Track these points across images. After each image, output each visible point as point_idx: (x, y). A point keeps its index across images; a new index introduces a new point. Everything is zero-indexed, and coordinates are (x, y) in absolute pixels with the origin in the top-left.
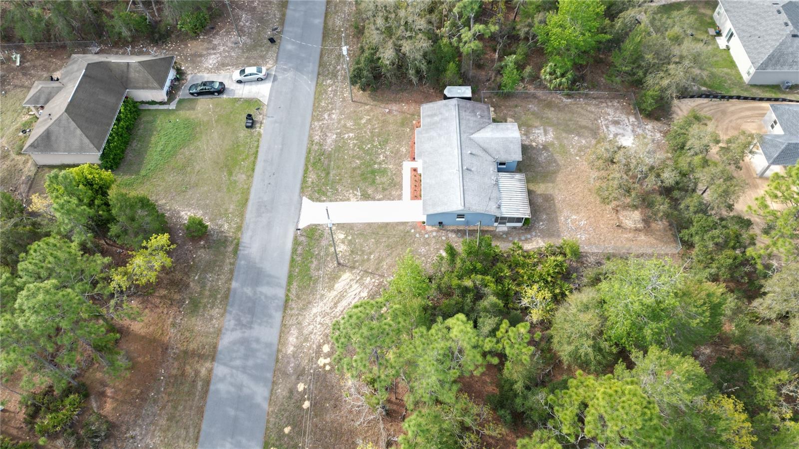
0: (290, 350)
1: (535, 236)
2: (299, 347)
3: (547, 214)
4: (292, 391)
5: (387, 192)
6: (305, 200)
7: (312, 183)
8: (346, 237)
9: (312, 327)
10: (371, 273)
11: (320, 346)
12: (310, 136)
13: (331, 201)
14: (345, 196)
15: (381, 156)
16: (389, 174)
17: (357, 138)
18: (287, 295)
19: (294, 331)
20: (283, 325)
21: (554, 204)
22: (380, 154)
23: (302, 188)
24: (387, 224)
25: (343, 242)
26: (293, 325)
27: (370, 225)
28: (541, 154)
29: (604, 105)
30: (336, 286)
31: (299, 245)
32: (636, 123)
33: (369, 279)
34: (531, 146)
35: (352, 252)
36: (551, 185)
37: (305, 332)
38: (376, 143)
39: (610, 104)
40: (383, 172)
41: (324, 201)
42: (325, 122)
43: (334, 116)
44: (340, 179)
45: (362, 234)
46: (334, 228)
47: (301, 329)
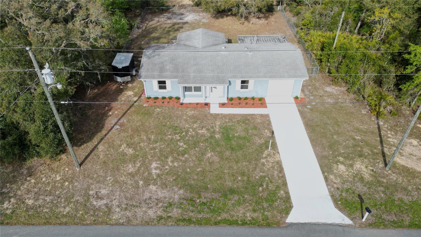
6: (292, 218)
7: (254, 211)
8: (342, 163)
14: (273, 167)
15: (200, 132)
16: (230, 124)
22: (197, 134)
23: (269, 225)
25: (352, 166)
27: (312, 141)
38: (177, 137)
41: (287, 193)
42: (115, 203)
43: (104, 192)
44: (243, 174)
45: (330, 147)
46: (332, 177)
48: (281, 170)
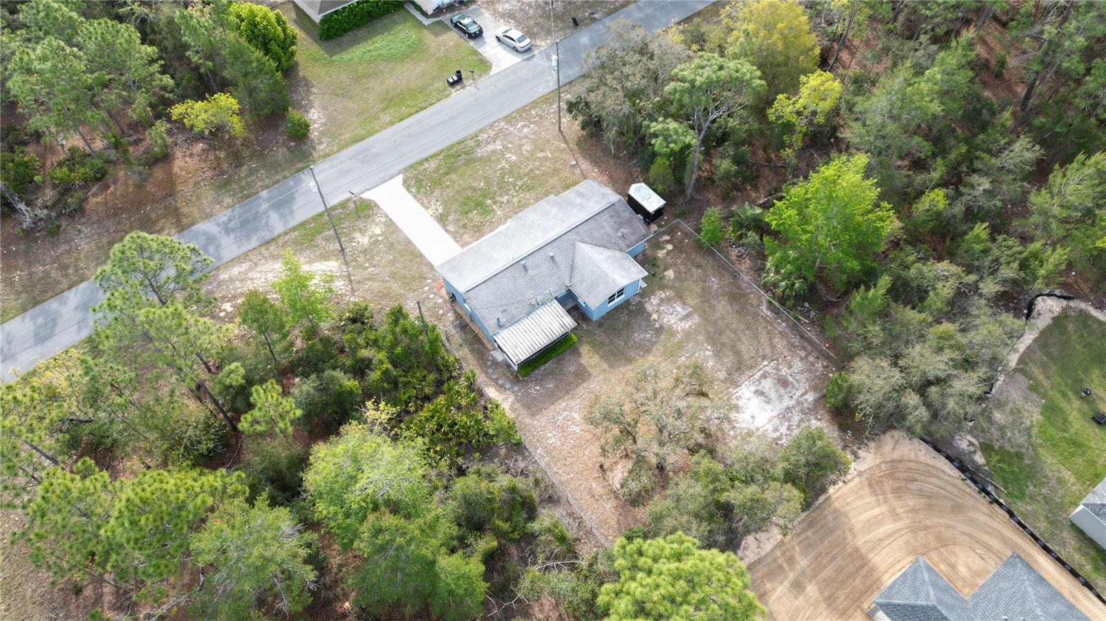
0: (224, 276)
1: (513, 392)
2: (232, 280)
3: (557, 387)
5: (462, 231)
6: (400, 178)
7: (425, 170)
8: (379, 235)
9: (259, 275)
10: (351, 281)
12: (481, 131)
13: (415, 197)
14: (429, 203)
15: (507, 197)
16: (488, 218)
17: (514, 165)
18: (279, 236)
19: (245, 266)
20: (246, 255)
21: (578, 385)
22: (507, 195)
23: (411, 166)
24: (421, 256)
25: (371, 237)
26: (251, 260)
27: (410, 242)
28: (646, 332)
29: (803, 354)
30: (317, 264)
31: (343, 208)
32: (806, 405)
33: (343, 283)
34: (650, 315)
35: (366, 250)
36: (605, 366)
37: (250, 275)
38: (519, 183)
39: (811, 359)
40: (486, 211)
41: (410, 192)
42: (511, 129)
43: (526, 130)
44: (448, 187)
45: (392, 244)
46: (383, 220)
47: (250, 269)
48: (422, 204)
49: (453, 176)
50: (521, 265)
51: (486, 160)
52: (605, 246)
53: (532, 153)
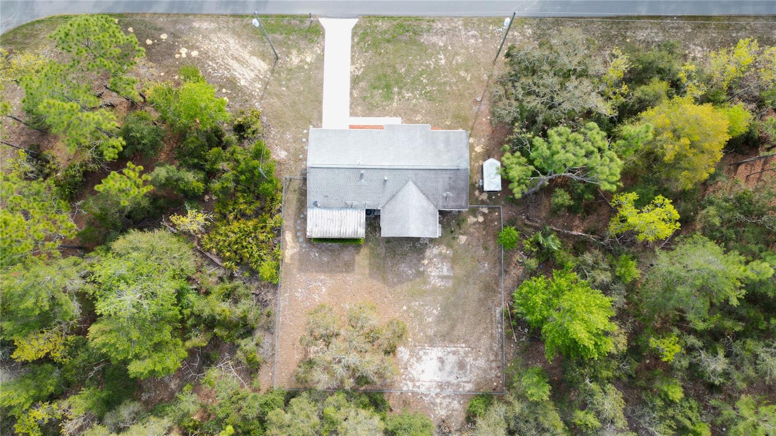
0: (196, 25)
1: (301, 246)
2: (198, 31)
3: (328, 262)
4: (161, 30)
5: (360, 101)
6: (354, 22)
7: (376, 26)
8: (307, 63)
9: (216, 40)
10: (266, 88)
11: (198, 48)
12: (440, 18)
13: (353, 46)
14: (358, 59)
15: (410, 95)
16: (384, 103)
17: (438, 68)
18: (247, 16)
19: (213, 25)
20: (219, 16)
21: (341, 272)
22: (412, 93)
23: (369, 17)
24: (320, 102)
25: (301, 61)
26: (218, 24)
27: (321, 85)
28: (411, 268)
29: (492, 358)
30: (255, 58)
31: (301, 21)
32: (461, 390)
33: (260, 86)
34: (423, 258)
35: (291, 70)
36: (367, 271)
37: (212, 36)
38: (428, 88)
39: (494, 365)
40: (388, 97)
41: (353, 40)
42: (463, 33)
43: (473, 41)
44: (380, 54)
45: (310, 78)
46: (319, 52)
47: (214, 31)
48: (353, 57)
49: (390, 47)
50: (359, 173)
51: (423, 49)
52: (427, 197)
53: (459, 67)
